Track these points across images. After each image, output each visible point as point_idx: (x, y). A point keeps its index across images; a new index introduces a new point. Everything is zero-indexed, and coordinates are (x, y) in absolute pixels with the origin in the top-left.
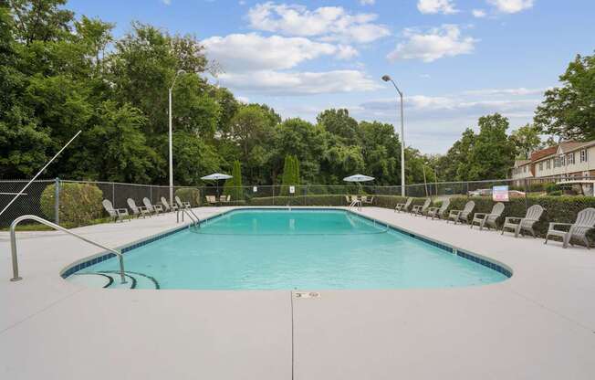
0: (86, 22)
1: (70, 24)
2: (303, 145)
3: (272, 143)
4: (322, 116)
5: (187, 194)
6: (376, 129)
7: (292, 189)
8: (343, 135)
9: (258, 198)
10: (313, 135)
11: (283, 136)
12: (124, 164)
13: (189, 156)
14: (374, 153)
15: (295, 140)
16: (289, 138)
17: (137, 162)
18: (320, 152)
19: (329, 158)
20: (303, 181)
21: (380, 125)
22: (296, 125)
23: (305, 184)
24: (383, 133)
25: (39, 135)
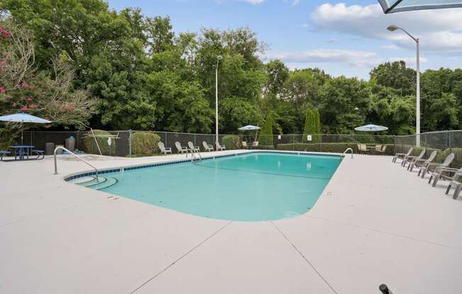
0: (181, 36)
1: (172, 39)
2: (345, 99)
3: (319, 100)
4: (376, 71)
5: (228, 139)
6: (442, 77)
7: (309, 138)
8: (398, 87)
9: (283, 145)
10: (356, 90)
11: (327, 92)
12: (194, 120)
13: (238, 114)
14: (439, 102)
15: (337, 95)
16: (333, 94)
17: (202, 119)
18: (364, 105)
19: (377, 109)
20: (346, 131)
21: (448, 71)
22: (339, 83)
23: (348, 133)
24: (452, 79)
25: (150, 106)
